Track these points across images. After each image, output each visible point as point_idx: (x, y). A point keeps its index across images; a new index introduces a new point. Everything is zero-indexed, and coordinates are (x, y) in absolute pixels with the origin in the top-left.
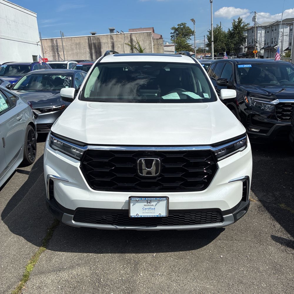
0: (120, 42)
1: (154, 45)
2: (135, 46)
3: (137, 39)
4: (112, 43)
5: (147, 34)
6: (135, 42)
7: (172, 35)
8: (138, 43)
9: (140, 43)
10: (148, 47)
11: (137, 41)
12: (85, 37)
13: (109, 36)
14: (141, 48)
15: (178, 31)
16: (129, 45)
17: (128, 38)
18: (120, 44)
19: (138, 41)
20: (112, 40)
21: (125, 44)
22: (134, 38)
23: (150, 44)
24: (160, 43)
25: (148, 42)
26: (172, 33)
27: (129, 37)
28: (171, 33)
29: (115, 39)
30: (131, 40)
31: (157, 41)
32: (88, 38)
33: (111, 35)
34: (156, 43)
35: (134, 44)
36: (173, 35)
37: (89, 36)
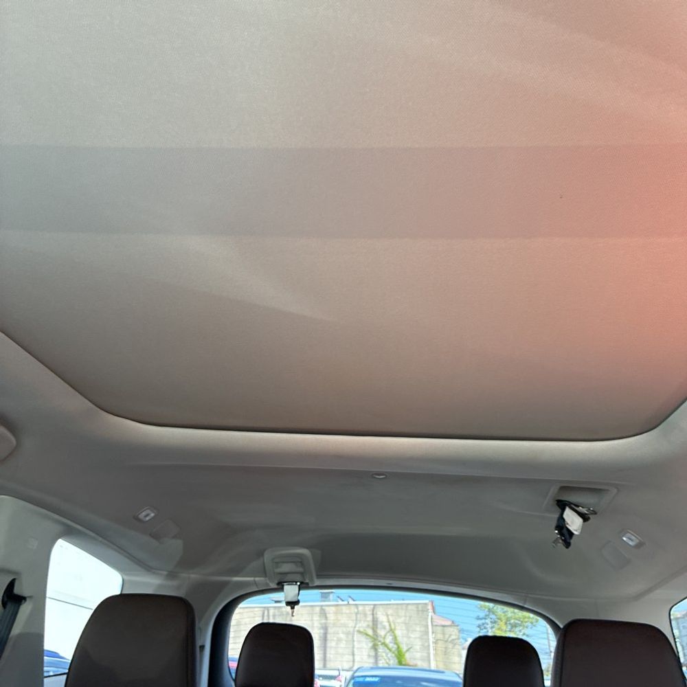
0: (345, 626)
1: (436, 642)
2: (384, 638)
3: (389, 621)
4: (322, 628)
5: (418, 608)
6: (384, 628)
7: (480, 622)
8: (392, 631)
9: (398, 633)
10: (418, 645)
11: (390, 625)
12: (256, 609)
13: (318, 609)
14: (398, 647)
15: (493, 613)
16: (367, 635)
17: (365, 615)
18: (343, 633)
19: (393, 627)
20: (323, 621)
21: (359, 632)
22: (382, 617)
23: (425, 637)
24: (453, 637)
25: (418, 629)
26: (481, 619)
27: (369, 613)
28: (478, 618)
29: (331, 617)
30: (375, 622)
31: (444, 634)
32: (261, 613)
33: (322, 606)
34: (440, 636)
35: (382, 633)
36: (483, 624)
37: (265, 607)
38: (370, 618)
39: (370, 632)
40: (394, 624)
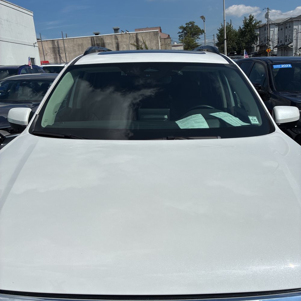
0: (125, 42)
1: (161, 45)
2: (141, 46)
3: (143, 39)
4: (116, 43)
5: (154, 33)
6: (141, 42)
7: (180, 34)
8: (144, 43)
9: (147, 43)
10: (155, 48)
11: (143, 40)
12: (88, 38)
13: (114, 36)
15: (186, 30)
16: (134, 45)
17: (133, 38)
18: (125, 45)
19: (145, 41)
20: (117, 41)
21: (131, 44)
22: (140, 38)
23: (157, 44)
24: (168, 43)
25: (154, 41)
26: (180, 33)
27: (135, 37)
28: (179, 33)
29: (120, 40)
30: (137, 40)
31: (165, 41)
32: (91, 39)
33: (115, 35)
34: (163, 42)
35: (140, 44)
36: (181, 35)
37: (92, 37)
38: (135, 39)
39: (136, 44)
40: (145, 40)
